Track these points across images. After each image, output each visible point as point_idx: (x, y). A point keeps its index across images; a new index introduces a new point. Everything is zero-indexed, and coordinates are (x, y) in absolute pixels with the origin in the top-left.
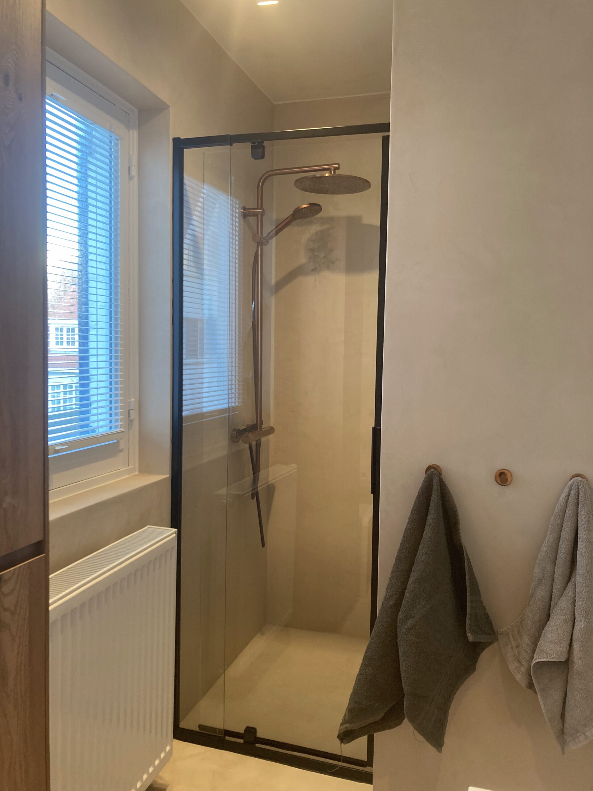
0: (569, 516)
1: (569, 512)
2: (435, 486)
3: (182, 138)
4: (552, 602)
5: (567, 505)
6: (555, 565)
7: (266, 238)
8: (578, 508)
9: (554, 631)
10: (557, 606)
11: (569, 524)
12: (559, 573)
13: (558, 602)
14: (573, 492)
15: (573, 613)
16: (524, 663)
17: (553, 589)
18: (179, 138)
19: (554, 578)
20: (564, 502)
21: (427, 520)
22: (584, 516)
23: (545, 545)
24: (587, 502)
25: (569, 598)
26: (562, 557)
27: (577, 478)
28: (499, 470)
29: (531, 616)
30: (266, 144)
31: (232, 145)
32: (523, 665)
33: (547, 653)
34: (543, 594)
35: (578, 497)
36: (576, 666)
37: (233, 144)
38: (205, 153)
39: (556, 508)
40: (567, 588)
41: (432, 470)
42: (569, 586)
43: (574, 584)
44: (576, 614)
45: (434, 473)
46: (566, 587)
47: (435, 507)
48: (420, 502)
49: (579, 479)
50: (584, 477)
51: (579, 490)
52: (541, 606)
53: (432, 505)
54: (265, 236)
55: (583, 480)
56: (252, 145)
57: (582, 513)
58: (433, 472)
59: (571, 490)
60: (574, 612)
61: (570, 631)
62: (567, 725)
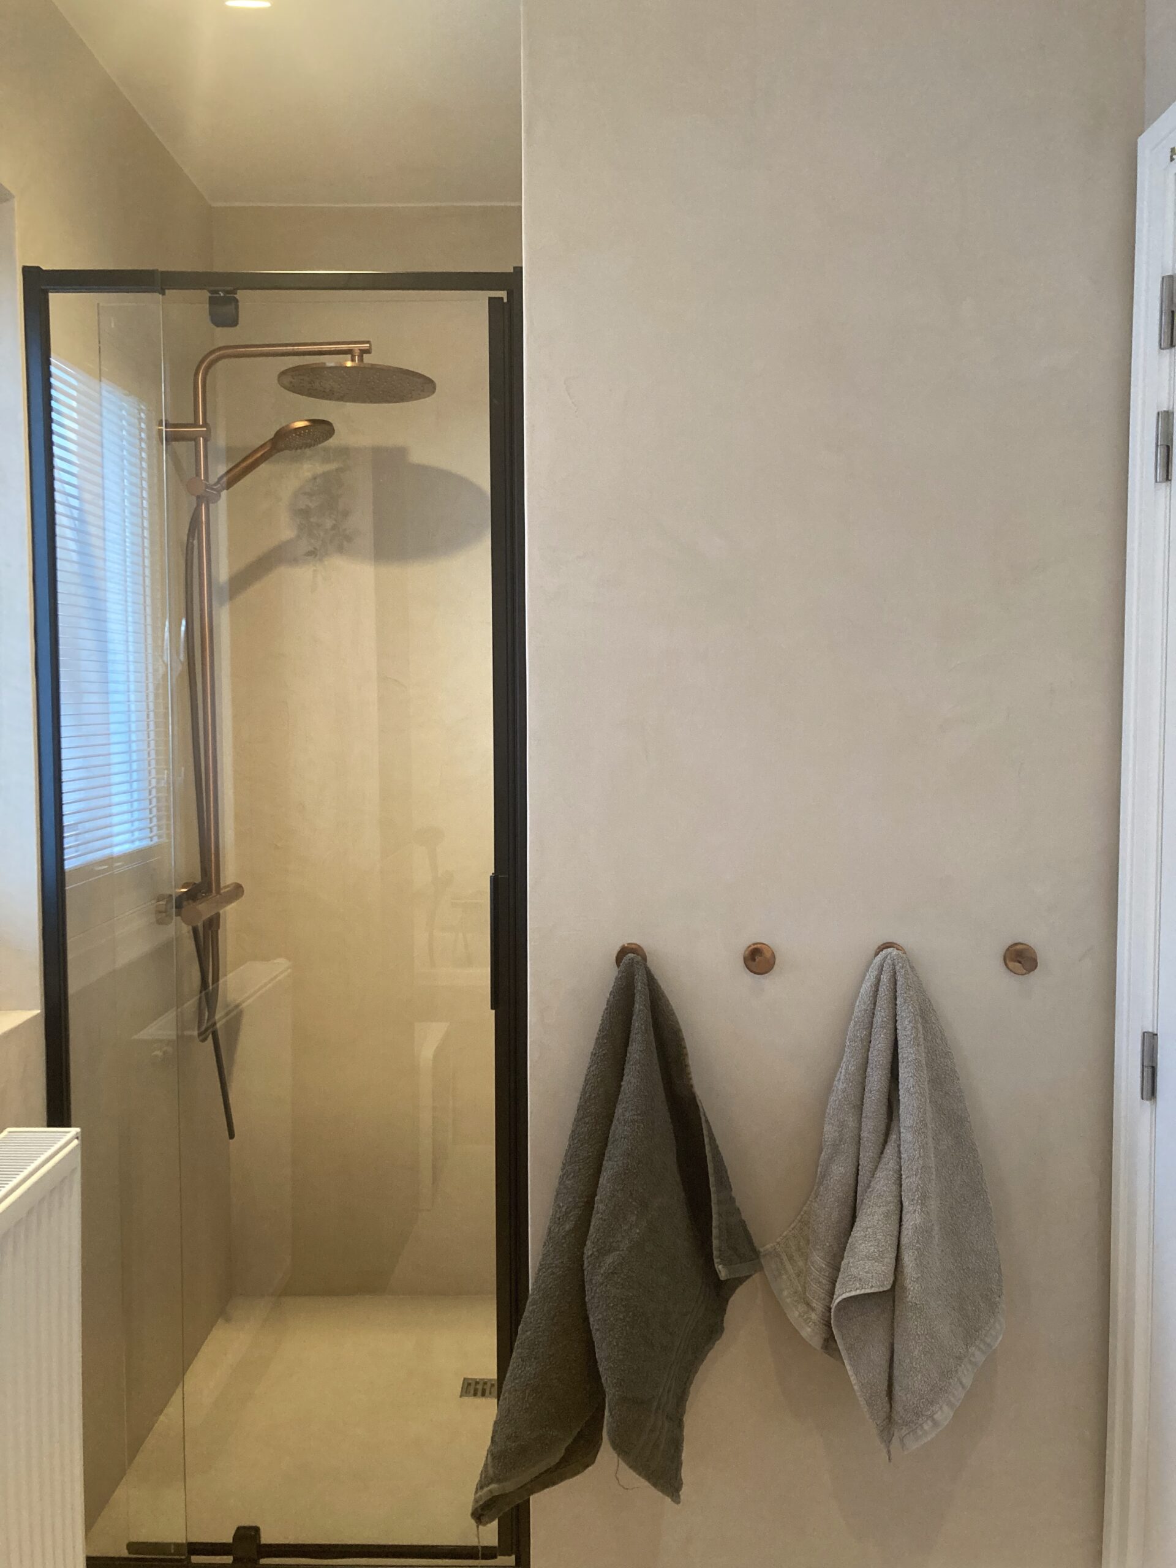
0: (882, 1021)
1: (882, 1015)
2: (640, 986)
3: (44, 268)
4: (860, 1184)
5: (876, 1001)
6: (862, 1114)
7: (215, 487)
8: (896, 1005)
9: (869, 1237)
10: (870, 1190)
11: (882, 1036)
12: (869, 1129)
13: (870, 1183)
14: (885, 978)
15: (898, 1199)
16: (814, 1304)
17: (859, 1159)
18: (38, 268)
19: (860, 1139)
20: (870, 997)
21: (628, 1055)
22: (909, 1019)
23: (839, 1079)
24: (911, 993)
25: (891, 1172)
26: (873, 1098)
27: (889, 950)
28: (750, 946)
29: (825, 1215)
30: (240, 295)
31: (163, 294)
32: (813, 1309)
33: (860, 1279)
34: (842, 1170)
35: (896, 984)
36: (909, 1294)
37: (167, 291)
38: (101, 305)
39: (856, 1010)
40: (885, 1155)
41: (631, 955)
42: (888, 1151)
43: (896, 1145)
44: (904, 1199)
45: (635, 960)
46: (882, 1153)
47: (643, 1028)
48: (612, 1020)
49: (895, 952)
50: (900, 948)
51: (896, 973)
52: (842, 1194)
53: (637, 1025)
54: (213, 483)
55: (900, 952)
56: (210, 297)
57: (904, 1014)
58: (632, 959)
59: (882, 974)
60: (901, 1196)
61: (896, 1233)
62: (898, 1407)
